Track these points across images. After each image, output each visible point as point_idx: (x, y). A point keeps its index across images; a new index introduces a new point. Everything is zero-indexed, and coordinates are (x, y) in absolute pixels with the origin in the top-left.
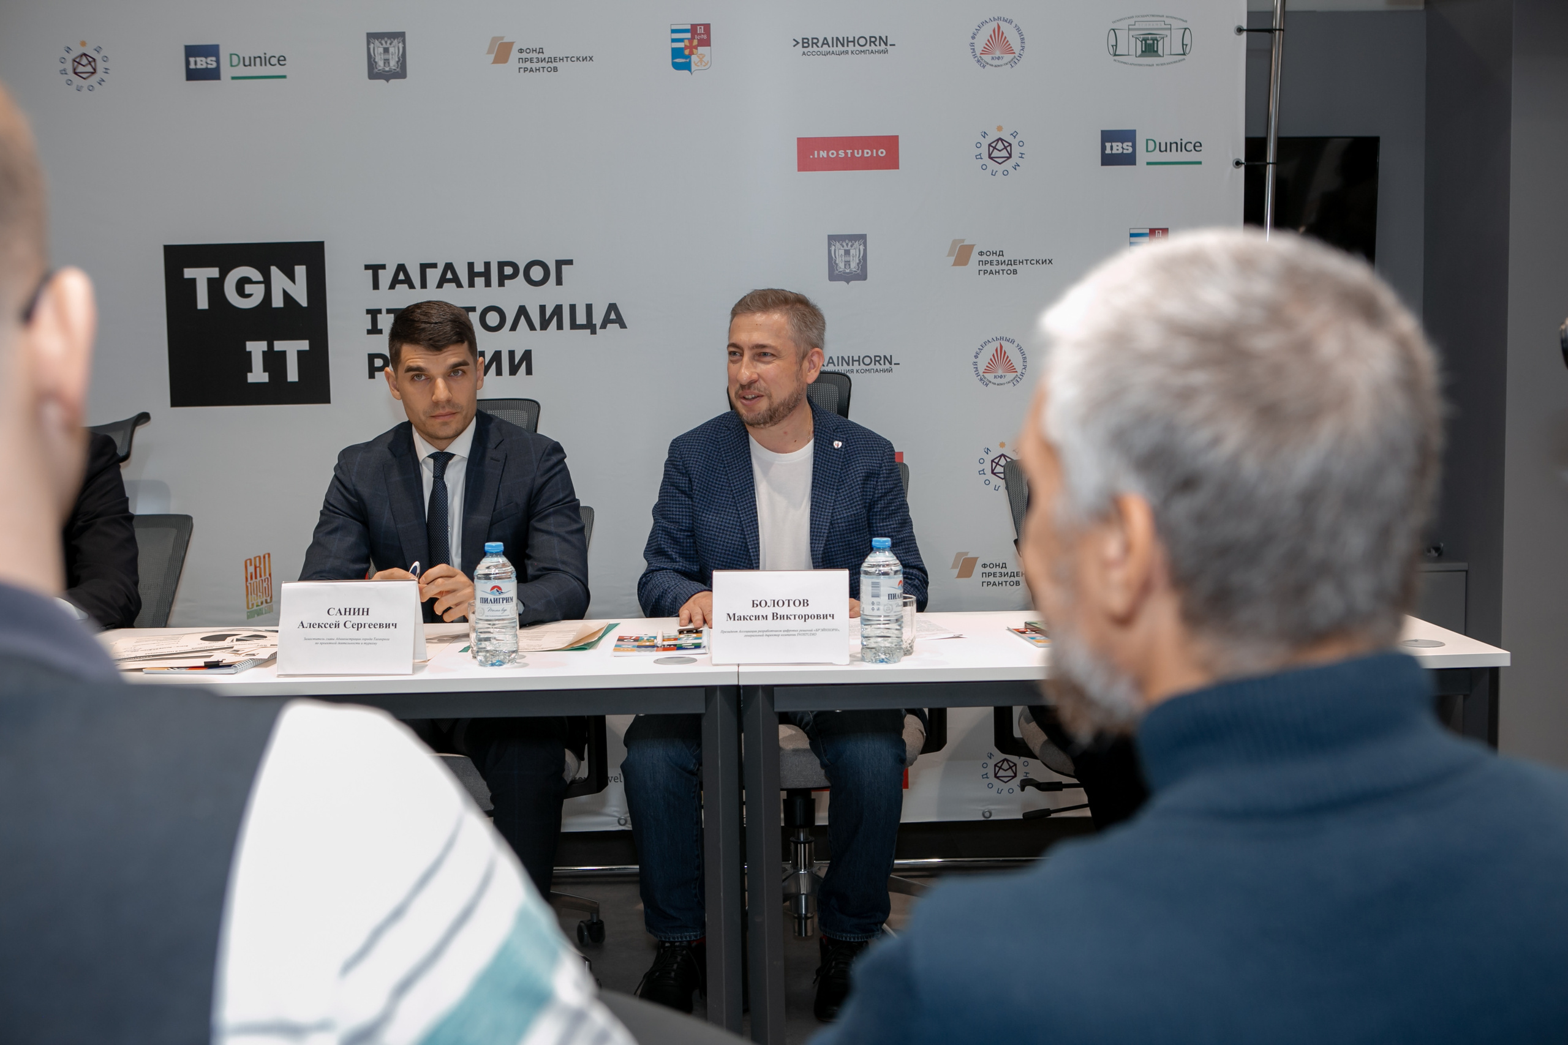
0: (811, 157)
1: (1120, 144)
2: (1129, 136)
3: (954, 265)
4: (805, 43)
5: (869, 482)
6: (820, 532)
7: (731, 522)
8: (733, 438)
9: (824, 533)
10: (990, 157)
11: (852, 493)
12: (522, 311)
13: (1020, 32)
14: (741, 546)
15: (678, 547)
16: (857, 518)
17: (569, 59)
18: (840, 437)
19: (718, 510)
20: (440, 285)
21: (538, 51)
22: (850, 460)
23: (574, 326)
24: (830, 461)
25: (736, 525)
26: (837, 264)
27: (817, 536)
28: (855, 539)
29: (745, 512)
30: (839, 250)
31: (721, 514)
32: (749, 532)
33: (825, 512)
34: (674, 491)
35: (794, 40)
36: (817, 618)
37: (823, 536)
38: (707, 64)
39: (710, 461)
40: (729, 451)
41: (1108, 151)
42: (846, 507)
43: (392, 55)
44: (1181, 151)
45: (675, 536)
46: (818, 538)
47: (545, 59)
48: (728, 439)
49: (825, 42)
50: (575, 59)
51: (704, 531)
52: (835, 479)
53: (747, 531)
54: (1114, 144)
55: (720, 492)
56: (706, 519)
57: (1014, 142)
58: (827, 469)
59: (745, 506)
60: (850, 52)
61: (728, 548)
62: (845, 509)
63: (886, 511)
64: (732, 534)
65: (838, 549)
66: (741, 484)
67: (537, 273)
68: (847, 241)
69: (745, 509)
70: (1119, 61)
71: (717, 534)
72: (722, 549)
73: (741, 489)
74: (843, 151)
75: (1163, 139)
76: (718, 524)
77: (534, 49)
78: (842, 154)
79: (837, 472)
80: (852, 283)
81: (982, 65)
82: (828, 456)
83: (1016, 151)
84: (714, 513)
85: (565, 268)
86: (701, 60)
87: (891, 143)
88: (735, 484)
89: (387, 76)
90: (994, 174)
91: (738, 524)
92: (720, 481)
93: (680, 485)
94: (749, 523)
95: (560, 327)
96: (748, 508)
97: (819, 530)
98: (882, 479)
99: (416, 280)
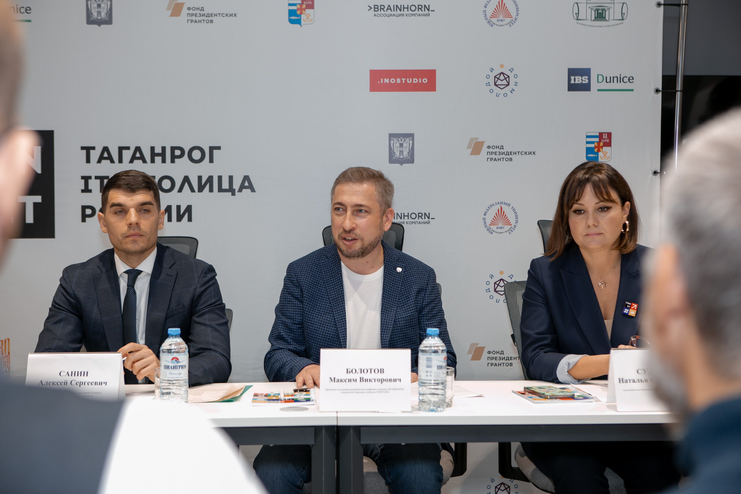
0: (379, 82)
1: (580, 77)
2: (586, 72)
3: (472, 154)
4: (376, 8)
5: (419, 295)
6: (388, 327)
7: (328, 319)
8: (330, 263)
9: (390, 327)
10: (495, 85)
11: (409, 302)
12: (186, 179)
13: (516, 4)
14: (335, 335)
15: (292, 335)
16: (411, 318)
17: (221, 15)
18: (401, 265)
19: (320, 311)
20: (131, 161)
21: (200, 9)
22: (407, 280)
23: (220, 190)
24: (394, 280)
25: (331, 321)
26: (394, 153)
27: (385, 329)
28: (410, 332)
29: (338, 313)
30: (396, 144)
31: (321, 313)
32: (340, 326)
33: (391, 314)
34: (291, 298)
35: (369, 6)
36: (390, 381)
37: (389, 330)
38: (311, 21)
39: (315, 278)
40: (328, 272)
41: (572, 82)
42: (405, 311)
43: (103, 9)
44: (620, 82)
45: (290, 327)
46: (386, 331)
47: (205, 14)
48: (327, 264)
49: (389, 8)
50: (224, 15)
51: (310, 324)
52: (397, 292)
53: (339, 325)
54: (577, 77)
55: (321, 299)
56: (312, 317)
57: (511, 75)
58: (392, 285)
59: (338, 309)
60: (405, 15)
61: (326, 337)
62: (404, 312)
63: (430, 314)
64: (328, 327)
65: (399, 338)
66: (335, 294)
67: (196, 154)
68: (401, 138)
69: (337, 310)
70: (580, 23)
71: (318, 327)
72: (322, 337)
73: (335, 298)
74: (400, 79)
75: (609, 74)
76: (319, 320)
77: (198, 8)
78: (399, 81)
79: (399, 288)
80: (404, 165)
81: (491, 25)
82: (393, 277)
83: (512, 81)
84: (317, 312)
85: (215, 151)
86: (308, 18)
87: (431, 75)
88: (331, 294)
89: (99, 23)
90: (498, 95)
91: (333, 321)
92: (321, 292)
93: (295, 294)
94: (340, 320)
95: (211, 190)
96: (339, 310)
97: (387, 326)
98: (428, 293)
99: (116, 157)
